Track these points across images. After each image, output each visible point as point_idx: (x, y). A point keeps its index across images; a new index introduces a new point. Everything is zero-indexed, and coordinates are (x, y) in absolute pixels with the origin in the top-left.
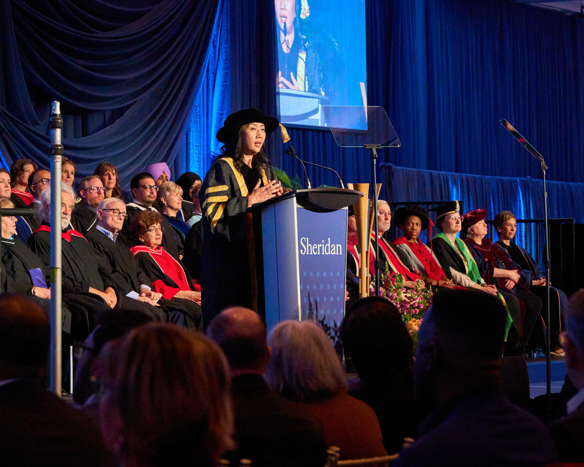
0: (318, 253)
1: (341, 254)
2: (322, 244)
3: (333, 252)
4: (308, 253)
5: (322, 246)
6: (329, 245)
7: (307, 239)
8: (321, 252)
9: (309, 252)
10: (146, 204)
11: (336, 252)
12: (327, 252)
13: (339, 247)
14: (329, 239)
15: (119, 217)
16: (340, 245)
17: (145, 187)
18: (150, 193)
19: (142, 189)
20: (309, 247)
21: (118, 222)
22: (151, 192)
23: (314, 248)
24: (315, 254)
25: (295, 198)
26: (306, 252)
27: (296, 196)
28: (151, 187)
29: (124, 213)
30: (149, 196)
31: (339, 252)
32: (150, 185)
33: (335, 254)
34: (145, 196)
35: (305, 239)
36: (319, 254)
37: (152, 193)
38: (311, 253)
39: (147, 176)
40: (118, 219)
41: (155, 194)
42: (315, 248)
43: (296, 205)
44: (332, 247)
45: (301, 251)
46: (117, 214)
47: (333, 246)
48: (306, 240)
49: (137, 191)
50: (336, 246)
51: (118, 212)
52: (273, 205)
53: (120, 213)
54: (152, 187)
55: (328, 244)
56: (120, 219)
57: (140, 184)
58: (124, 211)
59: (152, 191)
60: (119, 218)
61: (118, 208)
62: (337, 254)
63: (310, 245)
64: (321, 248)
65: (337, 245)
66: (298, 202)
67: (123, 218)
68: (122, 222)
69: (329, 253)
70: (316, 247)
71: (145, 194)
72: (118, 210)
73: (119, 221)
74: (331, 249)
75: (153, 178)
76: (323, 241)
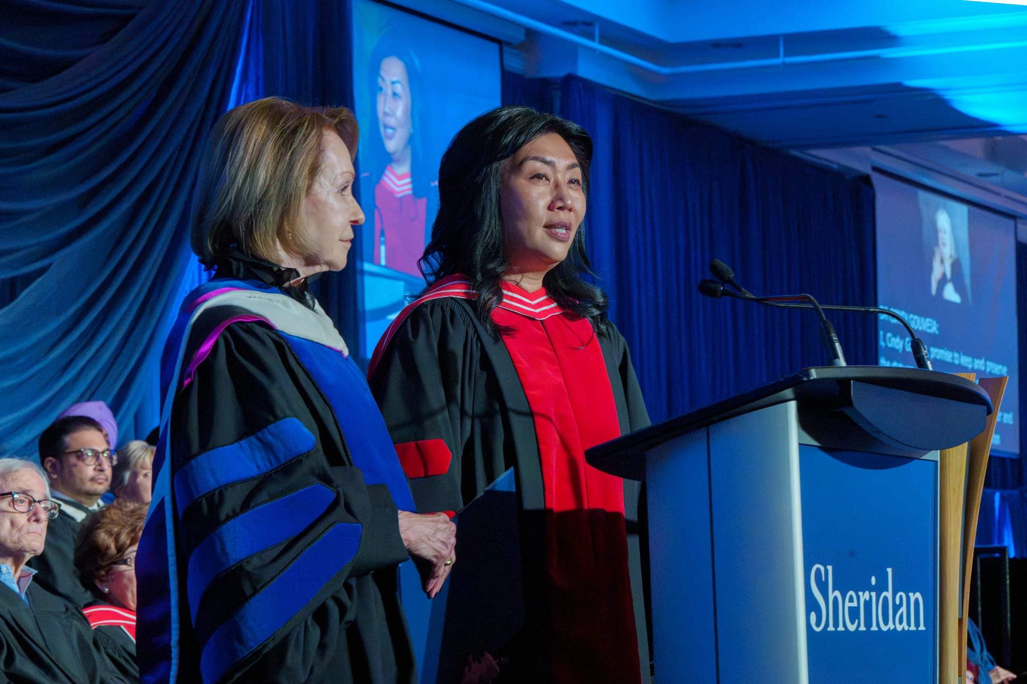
0: (859, 625)
1: (922, 628)
2: (871, 589)
3: (901, 622)
4: (831, 628)
5: (871, 597)
6: (889, 594)
7: (830, 568)
8: (868, 623)
9: (836, 624)
10: (83, 499)
11: (909, 624)
12: (886, 622)
13: (917, 601)
14: (889, 570)
15: (31, 513)
16: (918, 595)
17: (80, 455)
18: (95, 469)
19: (73, 460)
20: (836, 599)
21: (31, 530)
22: (98, 468)
23: (848, 604)
24: (852, 628)
25: (792, 406)
26: (827, 625)
27: (796, 398)
28: (96, 455)
29: (46, 499)
30: (93, 479)
31: (917, 624)
32: (93, 451)
33: (906, 628)
34: (82, 480)
35: (822, 569)
36: (862, 628)
37: (102, 471)
38: (841, 628)
39: (85, 426)
40: (29, 520)
41: (108, 472)
42: (851, 605)
43: (794, 435)
44: (898, 602)
45: (813, 616)
46: (23, 507)
47: (901, 597)
48: (826, 571)
49: (58, 466)
50: (908, 599)
51: (27, 501)
52: (701, 434)
53: (32, 502)
54: (101, 455)
55: (887, 591)
56: (37, 521)
57: (67, 448)
58: (45, 495)
59: (100, 465)
60: (33, 518)
61: (25, 487)
62: (913, 628)
63: (837, 593)
64: (868, 604)
65: (911, 594)
66: (805, 423)
67: (44, 516)
68: (42, 528)
69: (891, 626)
70: (855, 604)
71: (81, 472)
72: (25, 492)
73: (34, 526)
74: (896, 608)
75: (100, 430)
76: (873, 581)
